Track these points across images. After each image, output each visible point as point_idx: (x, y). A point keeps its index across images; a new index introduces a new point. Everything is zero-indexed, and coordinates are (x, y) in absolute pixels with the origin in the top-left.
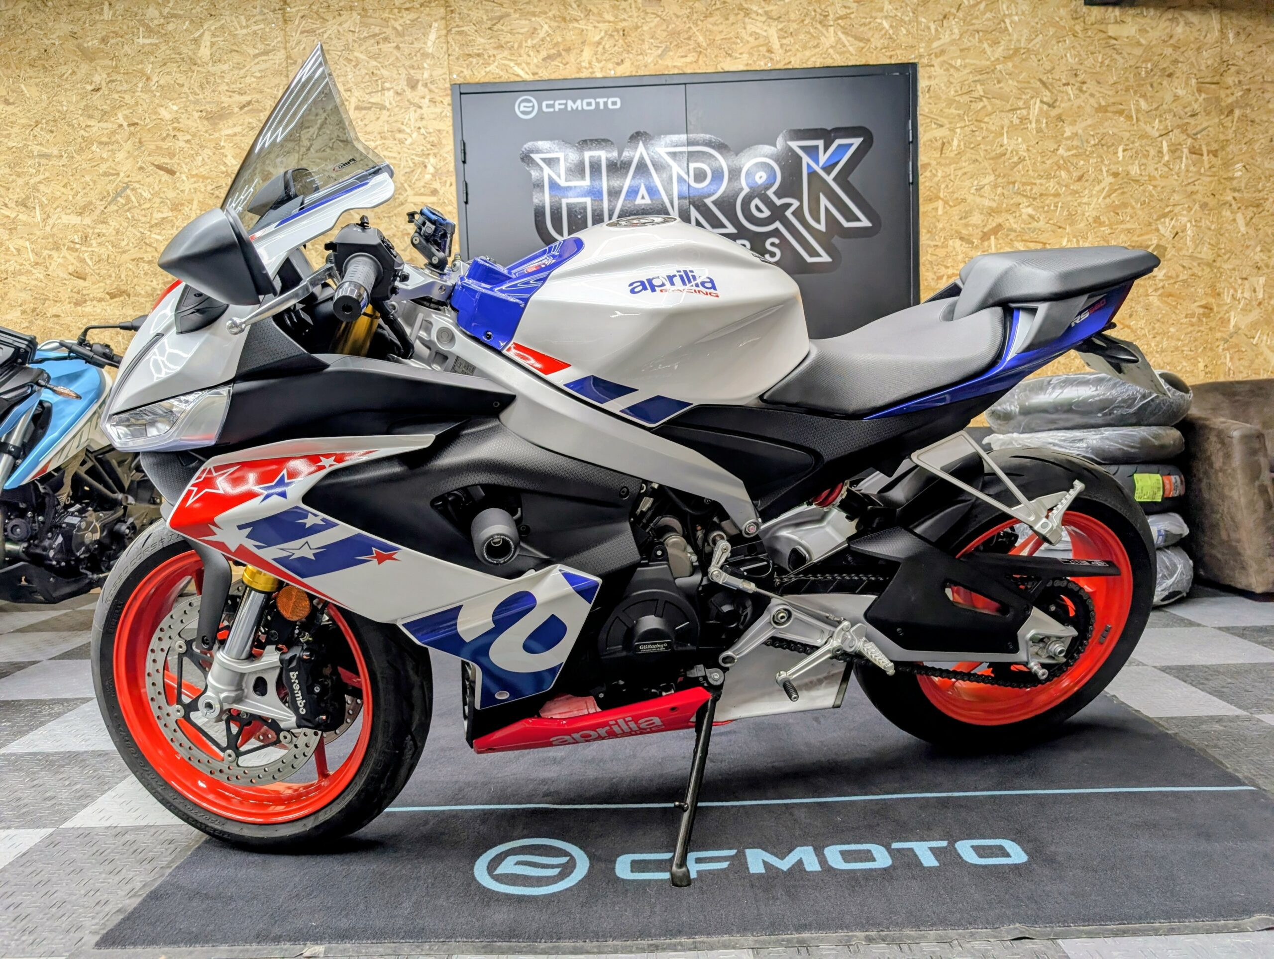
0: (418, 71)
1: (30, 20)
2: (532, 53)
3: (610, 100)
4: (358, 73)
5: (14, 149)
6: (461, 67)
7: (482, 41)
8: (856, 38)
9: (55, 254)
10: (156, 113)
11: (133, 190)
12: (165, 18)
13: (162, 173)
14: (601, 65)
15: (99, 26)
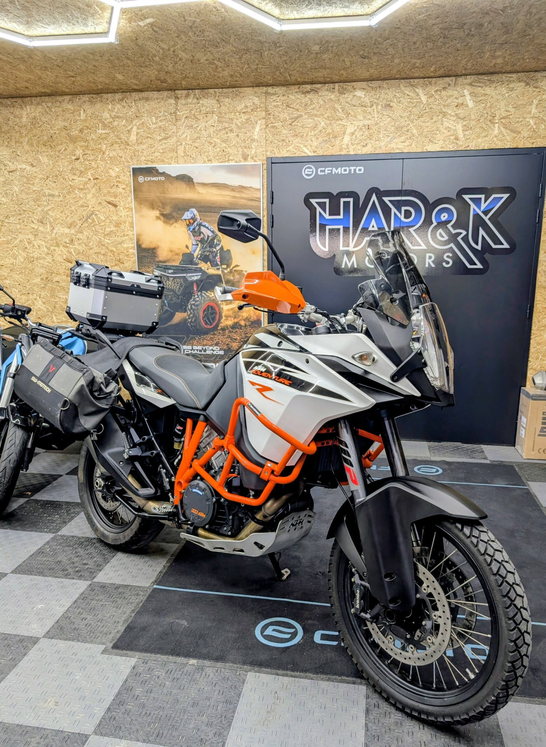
0: (249, 150)
1: (43, 119)
2: (313, 140)
3: (358, 168)
4: (215, 150)
5: (36, 192)
6: (273, 147)
7: (286, 132)
8: (512, 131)
9: (56, 248)
10: (108, 172)
11: (96, 215)
12: (113, 118)
13: (110, 206)
14: (354, 147)
15: (79, 123)
